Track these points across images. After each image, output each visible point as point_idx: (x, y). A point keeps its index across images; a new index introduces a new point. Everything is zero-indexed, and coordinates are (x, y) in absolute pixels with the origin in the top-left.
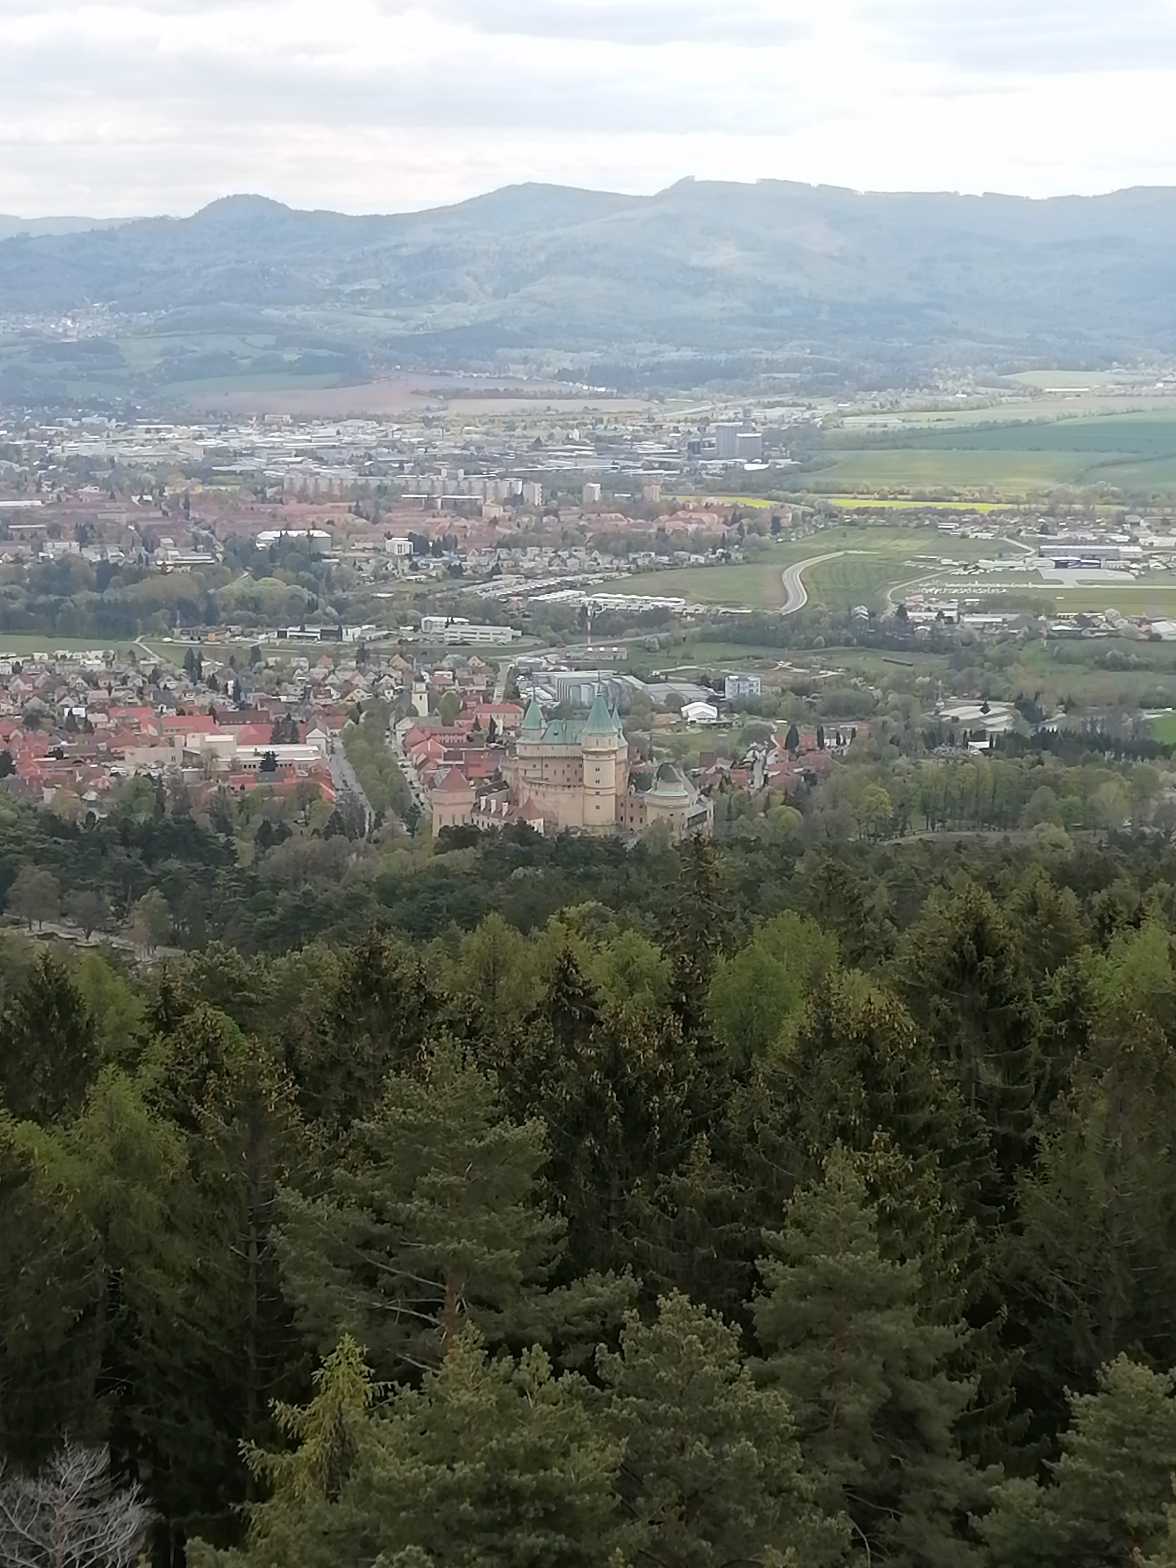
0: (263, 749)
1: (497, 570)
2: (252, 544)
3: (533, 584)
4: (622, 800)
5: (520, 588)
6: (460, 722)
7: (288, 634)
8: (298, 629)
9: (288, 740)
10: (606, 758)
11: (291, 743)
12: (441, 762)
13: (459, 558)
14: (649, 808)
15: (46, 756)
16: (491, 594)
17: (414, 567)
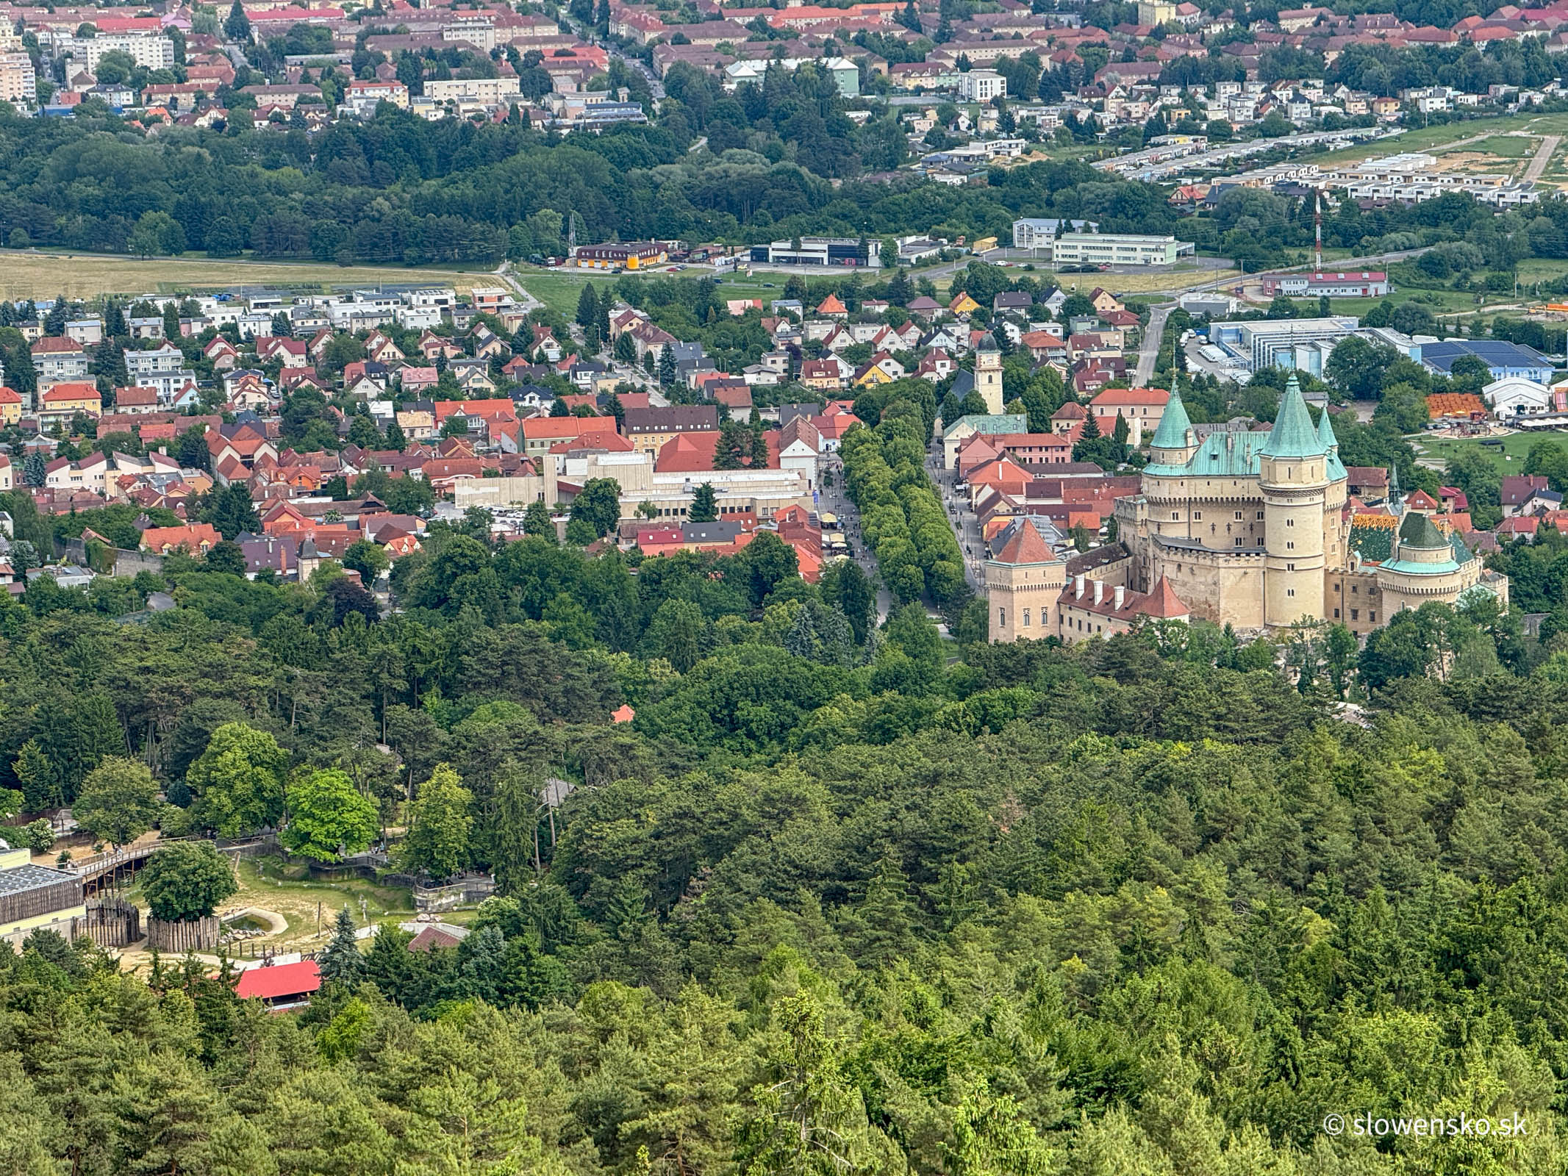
0: (699, 479)
1: (1157, 127)
2: (715, 85)
3: (1222, 153)
4: (1336, 579)
5: (1201, 162)
6: (1063, 424)
7: (772, 254)
8: (788, 245)
9: (747, 461)
10: (1306, 501)
11: (754, 466)
12: (1020, 500)
13: (1090, 105)
14: (1385, 595)
15: (315, 494)
16: (1145, 174)
17: (1007, 124)
